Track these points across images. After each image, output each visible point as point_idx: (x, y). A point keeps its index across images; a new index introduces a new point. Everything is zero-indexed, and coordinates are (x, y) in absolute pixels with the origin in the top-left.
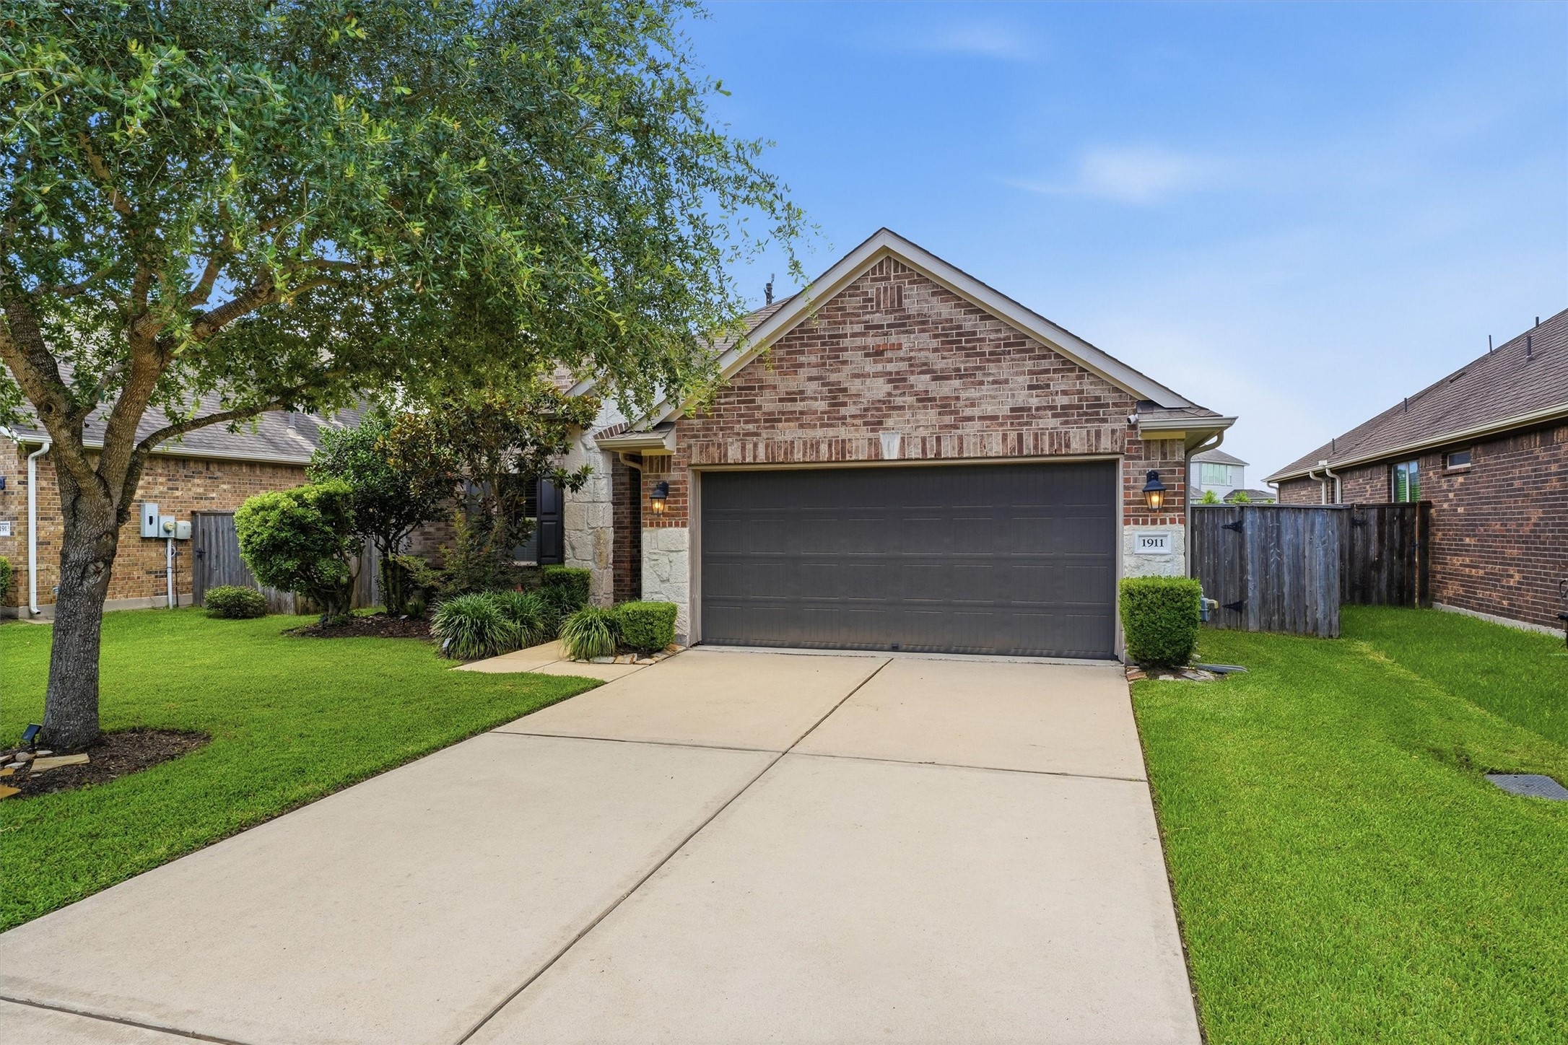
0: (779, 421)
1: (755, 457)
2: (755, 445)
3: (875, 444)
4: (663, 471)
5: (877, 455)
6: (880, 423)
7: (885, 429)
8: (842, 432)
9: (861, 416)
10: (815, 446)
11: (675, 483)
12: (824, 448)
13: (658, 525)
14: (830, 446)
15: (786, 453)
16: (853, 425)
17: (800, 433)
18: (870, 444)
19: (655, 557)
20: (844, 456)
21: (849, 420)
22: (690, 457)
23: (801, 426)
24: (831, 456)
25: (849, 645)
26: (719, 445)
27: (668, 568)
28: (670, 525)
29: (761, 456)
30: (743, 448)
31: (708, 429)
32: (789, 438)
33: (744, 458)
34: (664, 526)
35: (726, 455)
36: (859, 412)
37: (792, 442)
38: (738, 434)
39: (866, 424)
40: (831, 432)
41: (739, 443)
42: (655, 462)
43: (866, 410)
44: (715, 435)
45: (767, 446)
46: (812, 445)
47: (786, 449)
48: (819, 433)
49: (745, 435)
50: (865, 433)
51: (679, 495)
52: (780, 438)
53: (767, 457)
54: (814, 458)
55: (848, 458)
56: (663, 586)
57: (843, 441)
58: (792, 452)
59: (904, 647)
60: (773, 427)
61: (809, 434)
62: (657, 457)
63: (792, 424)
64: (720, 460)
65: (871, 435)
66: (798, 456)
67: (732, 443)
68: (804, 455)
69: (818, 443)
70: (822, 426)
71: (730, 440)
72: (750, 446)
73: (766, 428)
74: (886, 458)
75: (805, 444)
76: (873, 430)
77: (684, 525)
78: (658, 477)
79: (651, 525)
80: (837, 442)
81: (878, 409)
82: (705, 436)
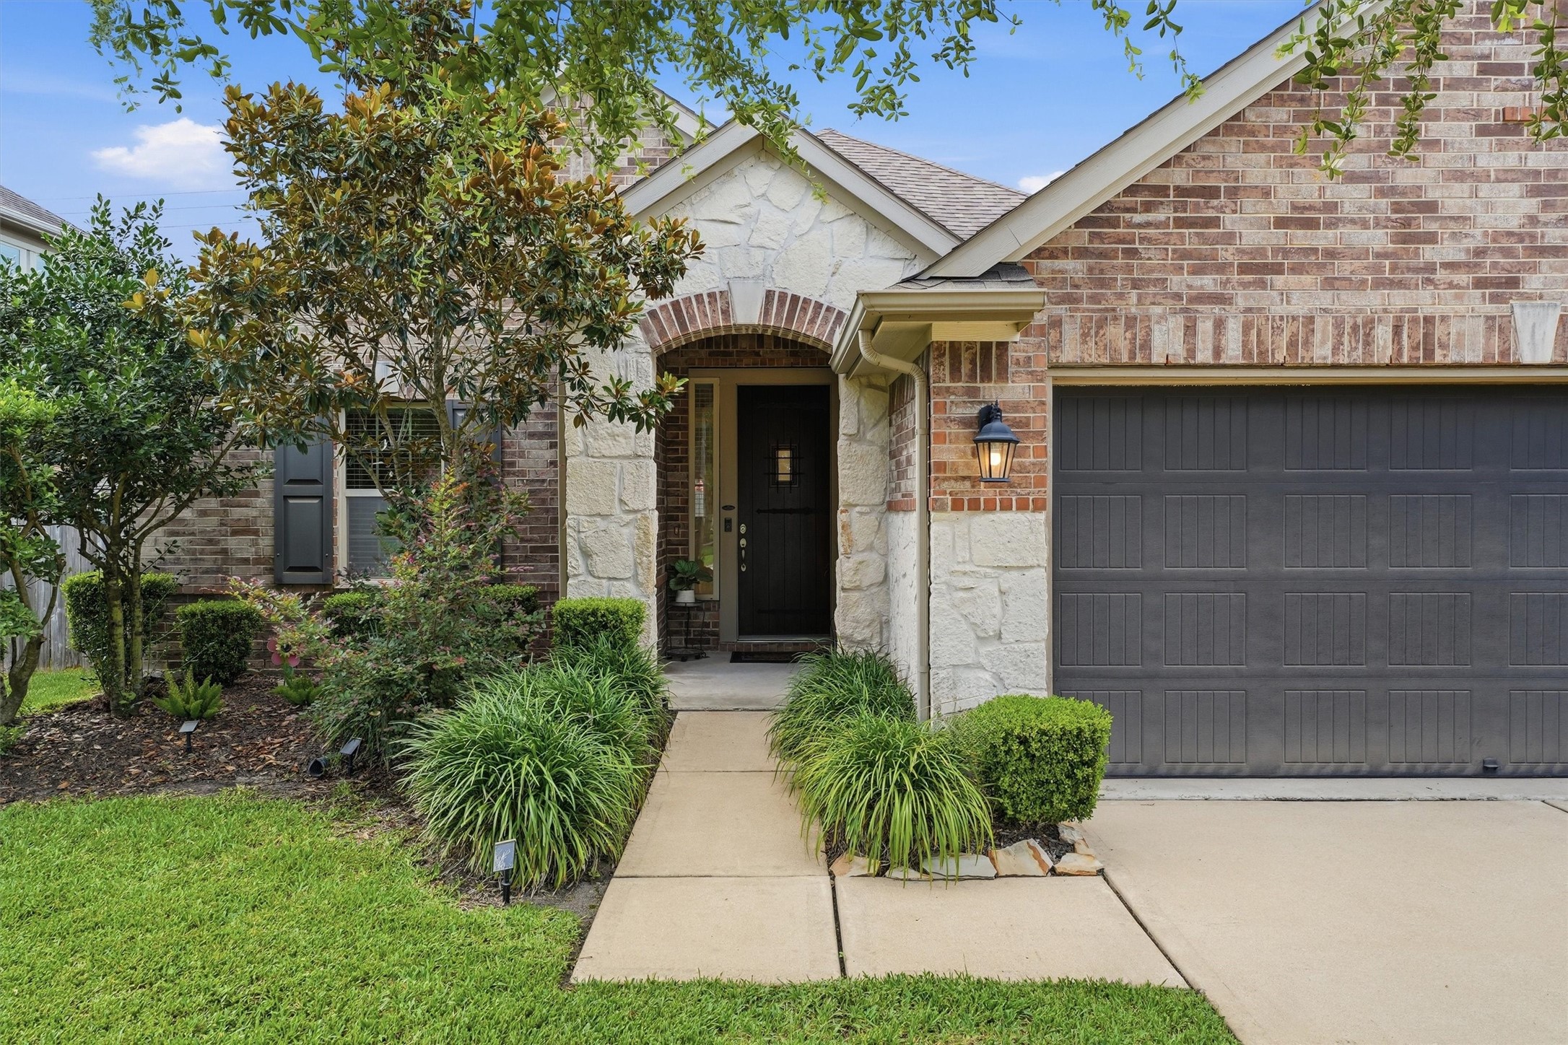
0: (1277, 269)
1: (1217, 351)
2: (1219, 325)
3: (1501, 327)
4: (986, 377)
5: (1505, 353)
6: (1513, 283)
7: (1523, 297)
8: (1424, 301)
9: (1467, 266)
10: (1364, 330)
11: (1016, 407)
12: (1383, 334)
13: (974, 506)
14: (1397, 330)
15: (1292, 344)
16: (1451, 286)
17: (1326, 299)
18: (1490, 329)
19: (967, 582)
20: (1429, 353)
21: (1441, 275)
22: (1057, 346)
23: (1330, 284)
24: (1399, 352)
25: (1387, 767)
26: (1131, 322)
27: (997, 610)
28: (1006, 507)
29: (1233, 352)
30: (1190, 330)
31: (1102, 283)
32: (1299, 307)
33: (1191, 352)
34: (990, 507)
35: (1146, 346)
36: (1462, 257)
37: (1311, 320)
38: (1178, 296)
39: (1479, 284)
40: (1399, 300)
41: (1180, 319)
42: (965, 356)
43: (1480, 252)
44: (1121, 296)
45: (1247, 328)
46: (1355, 328)
47: (1294, 335)
48: (1372, 300)
49: (1192, 300)
50: (1478, 304)
51: (1027, 435)
52: (1279, 309)
53: (1246, 351)
54: (1358, 357)
55: (1438, 358)
56: (984, 650)
57: (1429, 320)
58: (1307, 343)
59: (1509, 768)
60: (1262, 285)
61: (1350, 302)
62: (970, 345)
63: (1307, 279)
64: (1132, 354)
65: (1491, 309)
66: (1321, 352)
67: (1162, 318)
68: (1336, 350)
69: (1370, 323)
70: (1378, 284)
71: (1157, 310)
72: (1205, 328)
73: (1245, 285)
74: (1527, 360)
75: (1339, 324)
76: (1495, 299)
77: (1039, 506)
78: (972, 392)
79: (957, 506)
80: (1414, 321)
81: (1507, 252)
82: (1094, 299)
